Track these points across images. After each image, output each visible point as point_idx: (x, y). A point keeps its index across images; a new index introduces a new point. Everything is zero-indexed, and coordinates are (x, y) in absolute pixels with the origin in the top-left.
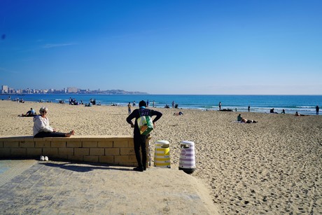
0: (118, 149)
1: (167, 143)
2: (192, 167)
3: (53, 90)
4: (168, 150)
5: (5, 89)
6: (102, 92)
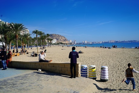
0: (66, 68)
1: (94, 66)
2: (106, 79)
3: (104, 42)
4: (94, 70)
5: (86, 42)
6: (126, 42)
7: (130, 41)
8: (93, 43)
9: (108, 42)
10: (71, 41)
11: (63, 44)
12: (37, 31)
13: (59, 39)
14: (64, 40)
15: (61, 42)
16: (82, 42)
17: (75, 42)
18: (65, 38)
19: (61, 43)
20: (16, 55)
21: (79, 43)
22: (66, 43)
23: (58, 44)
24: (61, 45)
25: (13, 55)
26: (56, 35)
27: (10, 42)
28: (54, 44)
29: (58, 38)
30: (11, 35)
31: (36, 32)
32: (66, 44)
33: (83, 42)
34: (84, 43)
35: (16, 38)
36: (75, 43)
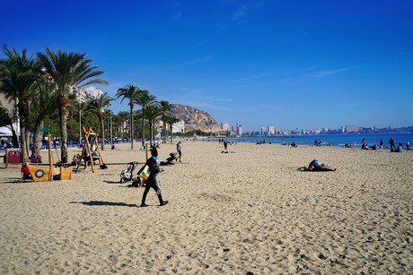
3: (326, 130)
5: (272, 130)
6: (394, 130)
7: (407, 129)
8: (293, 132)
9: (340, 131)
10: (226, 127)
11: (204, 134)
12: (133, 88)
13: (192, 121)
14: (207, 124)
15: (197, 129)
16: (259, 131)
17: (238, 130)
18: (208, 116)
19: (199, 133)
20: (57, 178)
21: (250, 132)
22: (213, 131)
23: (189, 134)
24: (198, 137)
25: (46, 177)
26: (183, 107)
27: (38, 122)
28: (178, 134)
29: (188, 116)
30: (44, 97)
31: (128, 93)
32: (214, 135)
33: (265, 129)
34: (266, 133)
35: (60, 110)
36: (241, 132)
